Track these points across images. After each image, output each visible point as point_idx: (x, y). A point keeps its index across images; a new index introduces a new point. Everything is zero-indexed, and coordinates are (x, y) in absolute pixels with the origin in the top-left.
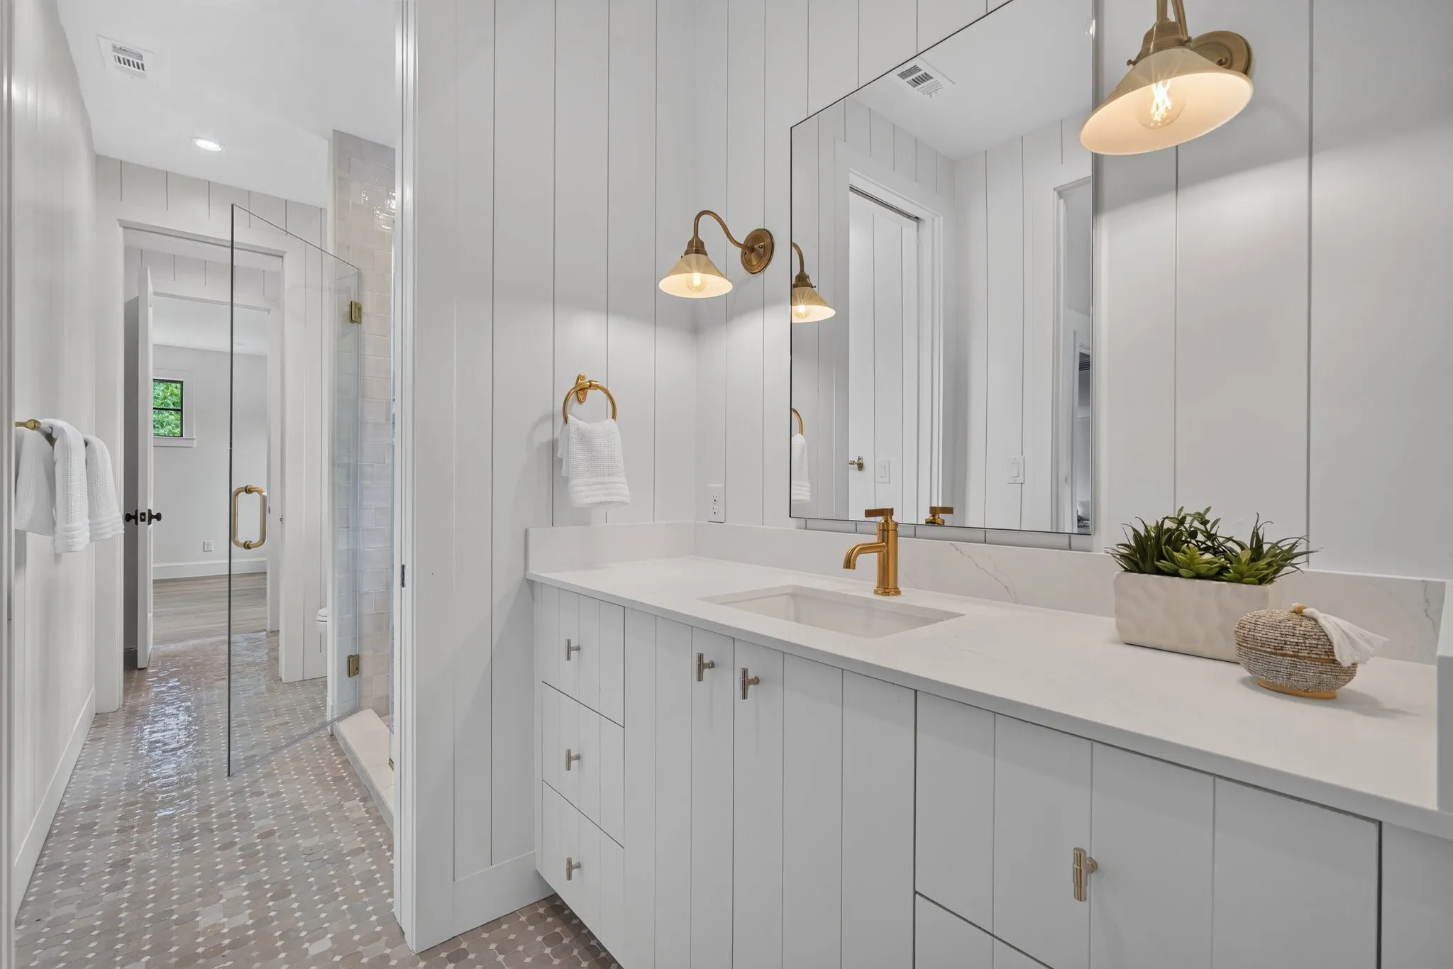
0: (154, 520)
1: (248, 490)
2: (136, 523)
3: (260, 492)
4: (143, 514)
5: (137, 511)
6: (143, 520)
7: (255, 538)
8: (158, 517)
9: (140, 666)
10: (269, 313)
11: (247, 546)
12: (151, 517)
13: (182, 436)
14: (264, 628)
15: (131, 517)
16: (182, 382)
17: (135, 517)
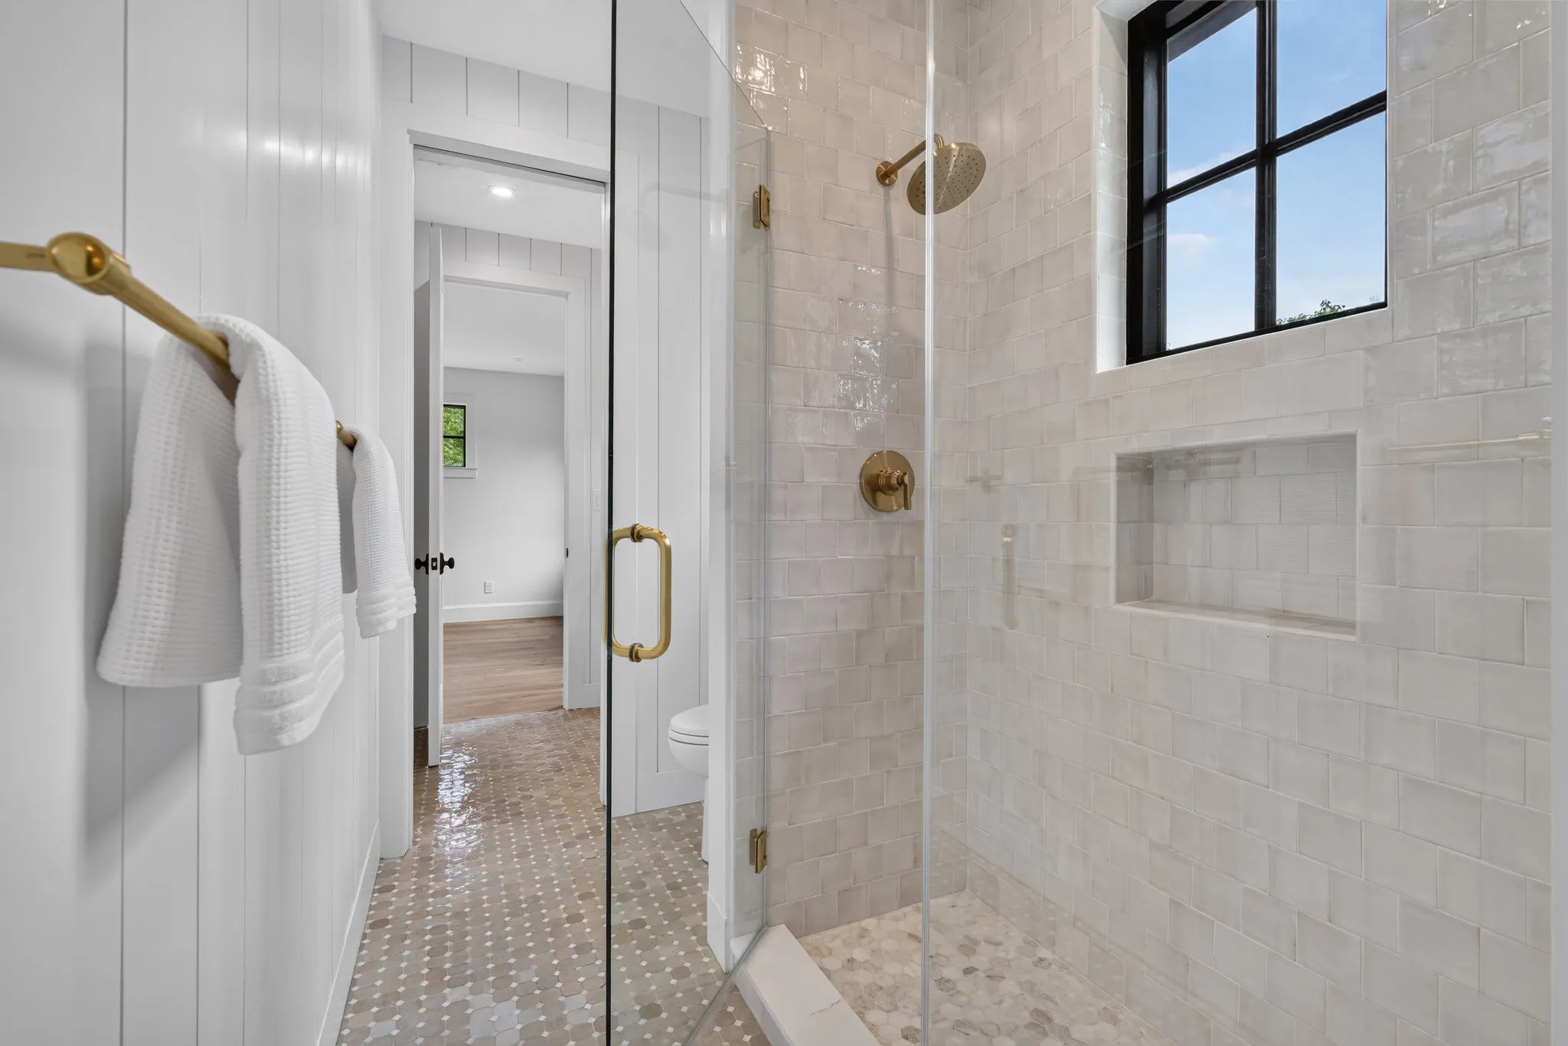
0: (446, 567)
1: (636, 535)
2: (427, 573)
3: (658, 538)
4: (434, 560)
5: (427, 556)
6: (434, 568)
7: (650, 640)
8: (451, 563)
9: (431, 763)
10: (567, 299)
11: (634, 655)
12: (443, 564)
13: (465, 466)
14: (558, 704)
15: (421, 564)
16: (464, 407)
17: (426, 564)
